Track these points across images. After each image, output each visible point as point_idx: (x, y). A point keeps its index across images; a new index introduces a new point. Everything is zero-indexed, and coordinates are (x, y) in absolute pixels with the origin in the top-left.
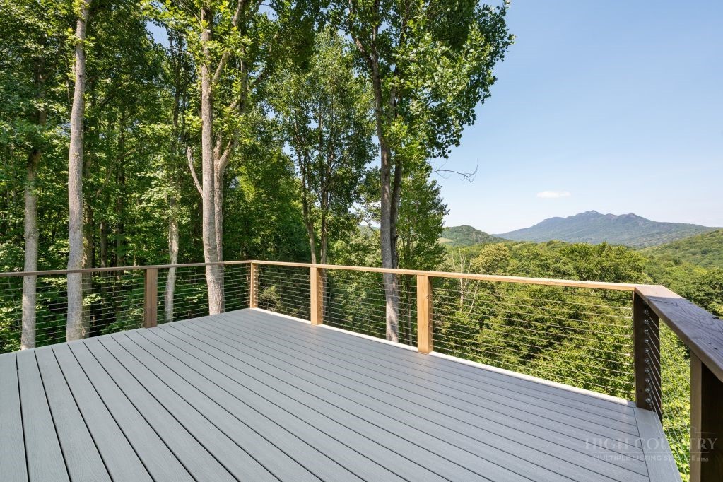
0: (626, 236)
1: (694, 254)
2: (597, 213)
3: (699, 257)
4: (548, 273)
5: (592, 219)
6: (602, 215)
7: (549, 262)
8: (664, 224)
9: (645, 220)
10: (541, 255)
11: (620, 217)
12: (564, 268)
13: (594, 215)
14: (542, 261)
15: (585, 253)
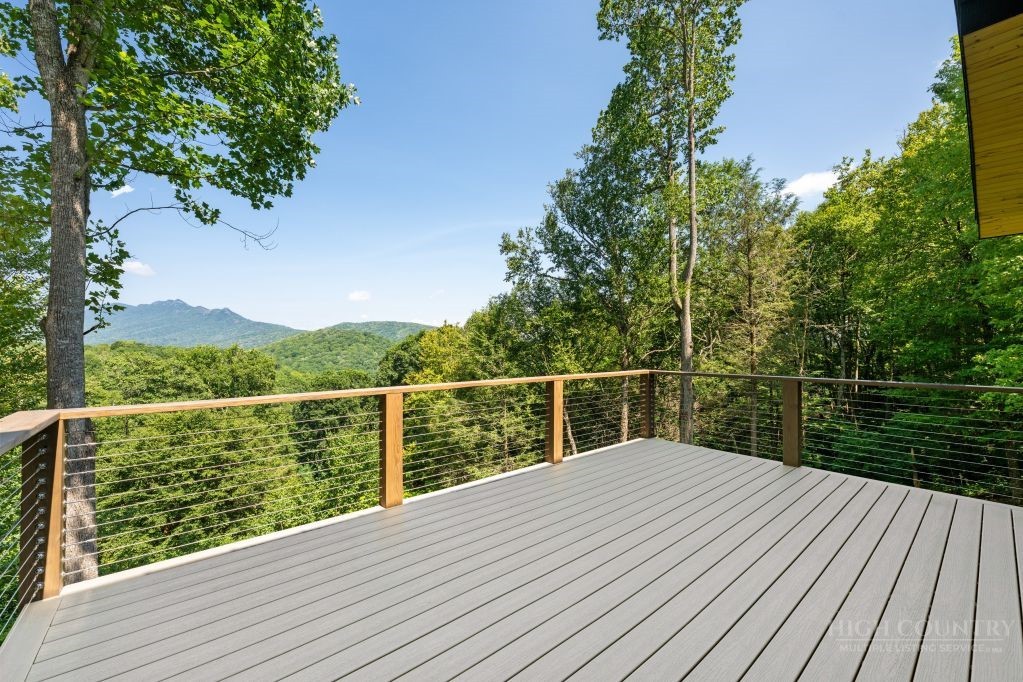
0: (220, 337)
1: (287, 357)
2: (184, 304)
3: (290, 359)
4: (166, 391)
5: (177, 311)
6: (190, 307)
7: (166, 374)
8: (259, 324)
9: (241, 318)
10: (154, 364)
11: (214, 311)
12: (190, 382)
13: (180, 305)
14: (155, 372)
15: (211, 360)
